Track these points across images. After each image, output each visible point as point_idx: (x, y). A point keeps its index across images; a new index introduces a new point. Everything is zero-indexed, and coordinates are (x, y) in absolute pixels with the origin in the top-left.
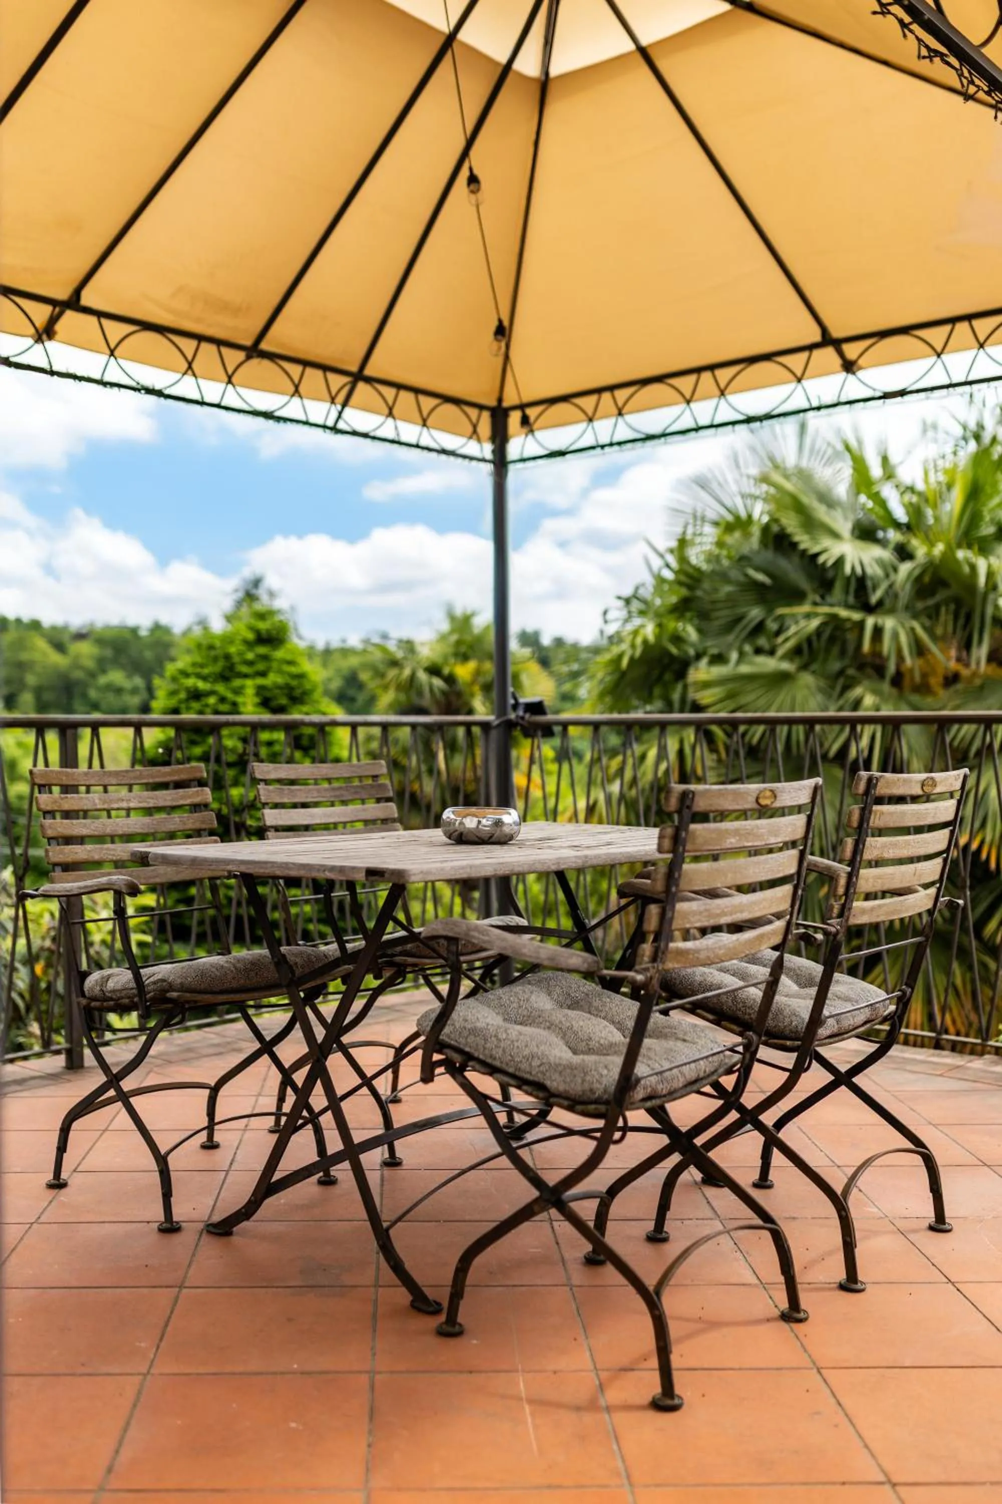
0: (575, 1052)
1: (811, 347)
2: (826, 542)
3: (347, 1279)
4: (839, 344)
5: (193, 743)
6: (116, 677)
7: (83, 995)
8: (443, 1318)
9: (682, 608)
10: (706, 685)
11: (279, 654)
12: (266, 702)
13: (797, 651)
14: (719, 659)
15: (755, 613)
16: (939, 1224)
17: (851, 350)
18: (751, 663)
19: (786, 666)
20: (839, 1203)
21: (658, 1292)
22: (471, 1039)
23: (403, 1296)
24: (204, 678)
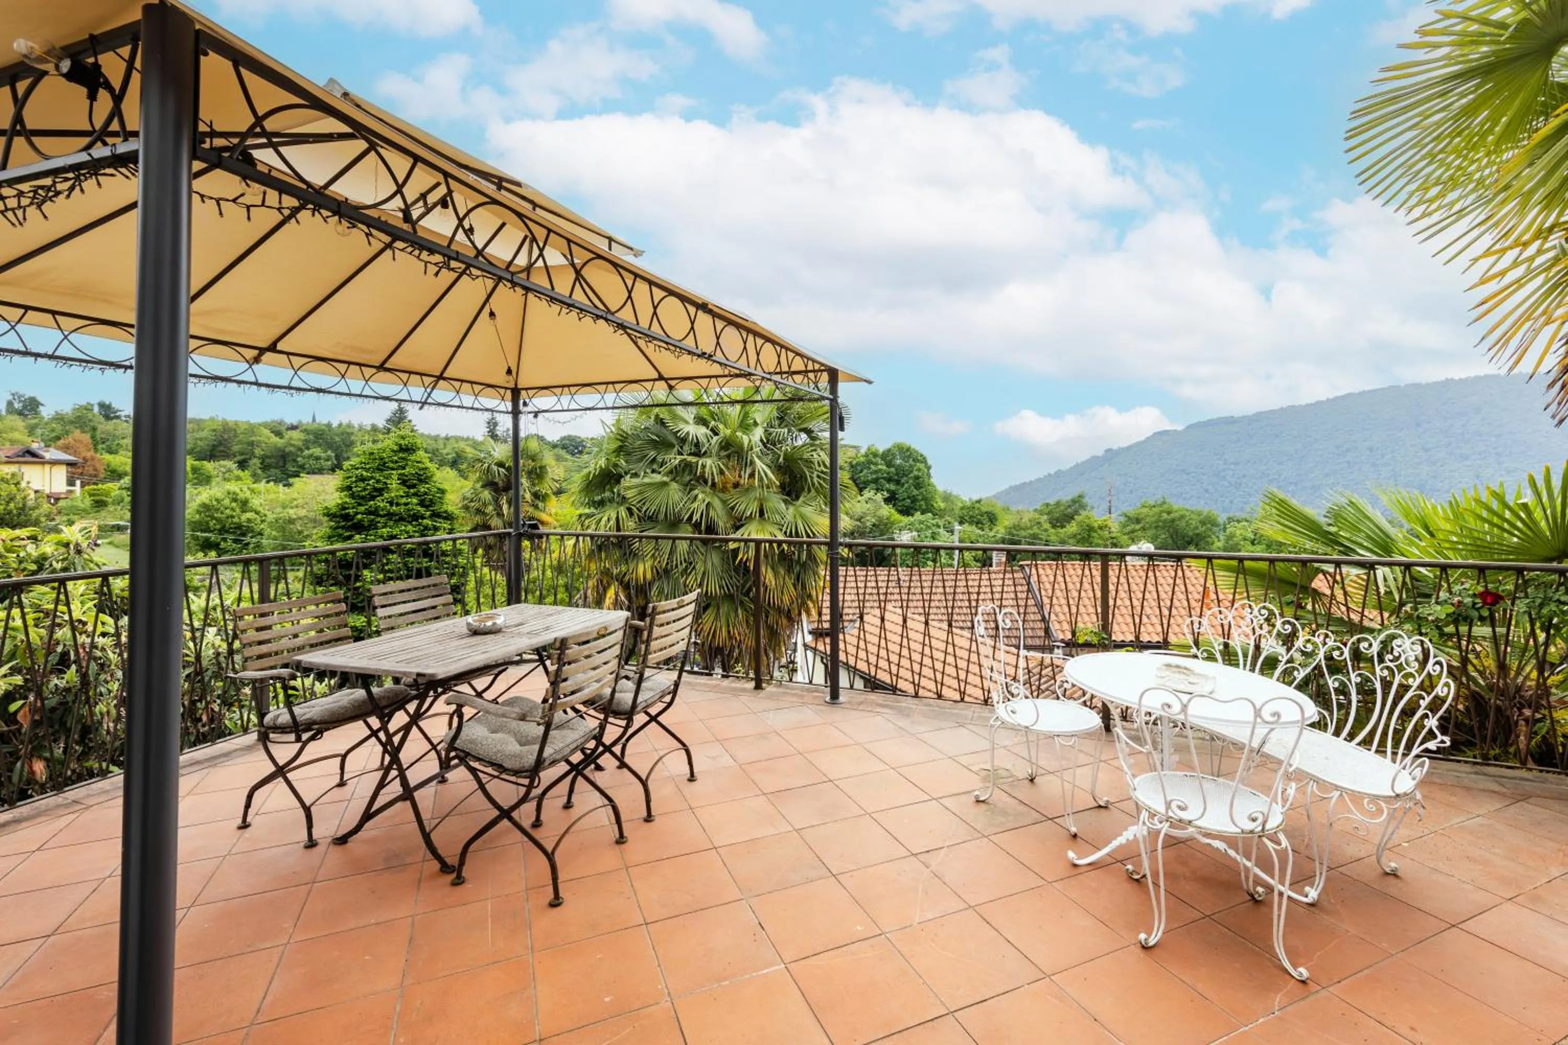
0: (521, 745)
1: (655, 380)
2: (681, 426)
3: (409, 860)
4: (666, 380)
5: (360, 505)
6: (317, 451)
7: (263, 726)
8: (454, 875)
9: (619, 451)
10: (629, 488)
11: (412, 458)
12: (404, 482)
13: (671, 472)
14: (636, 475)
15: (652, 454)
16: (692, 778)
17: (672, 383)
18: (649, 477)
19: (665, 479)
20: (644, 784)
21: (553, 853)
22: (469, 746)
23: (436, 865)
24: (367, 470)
